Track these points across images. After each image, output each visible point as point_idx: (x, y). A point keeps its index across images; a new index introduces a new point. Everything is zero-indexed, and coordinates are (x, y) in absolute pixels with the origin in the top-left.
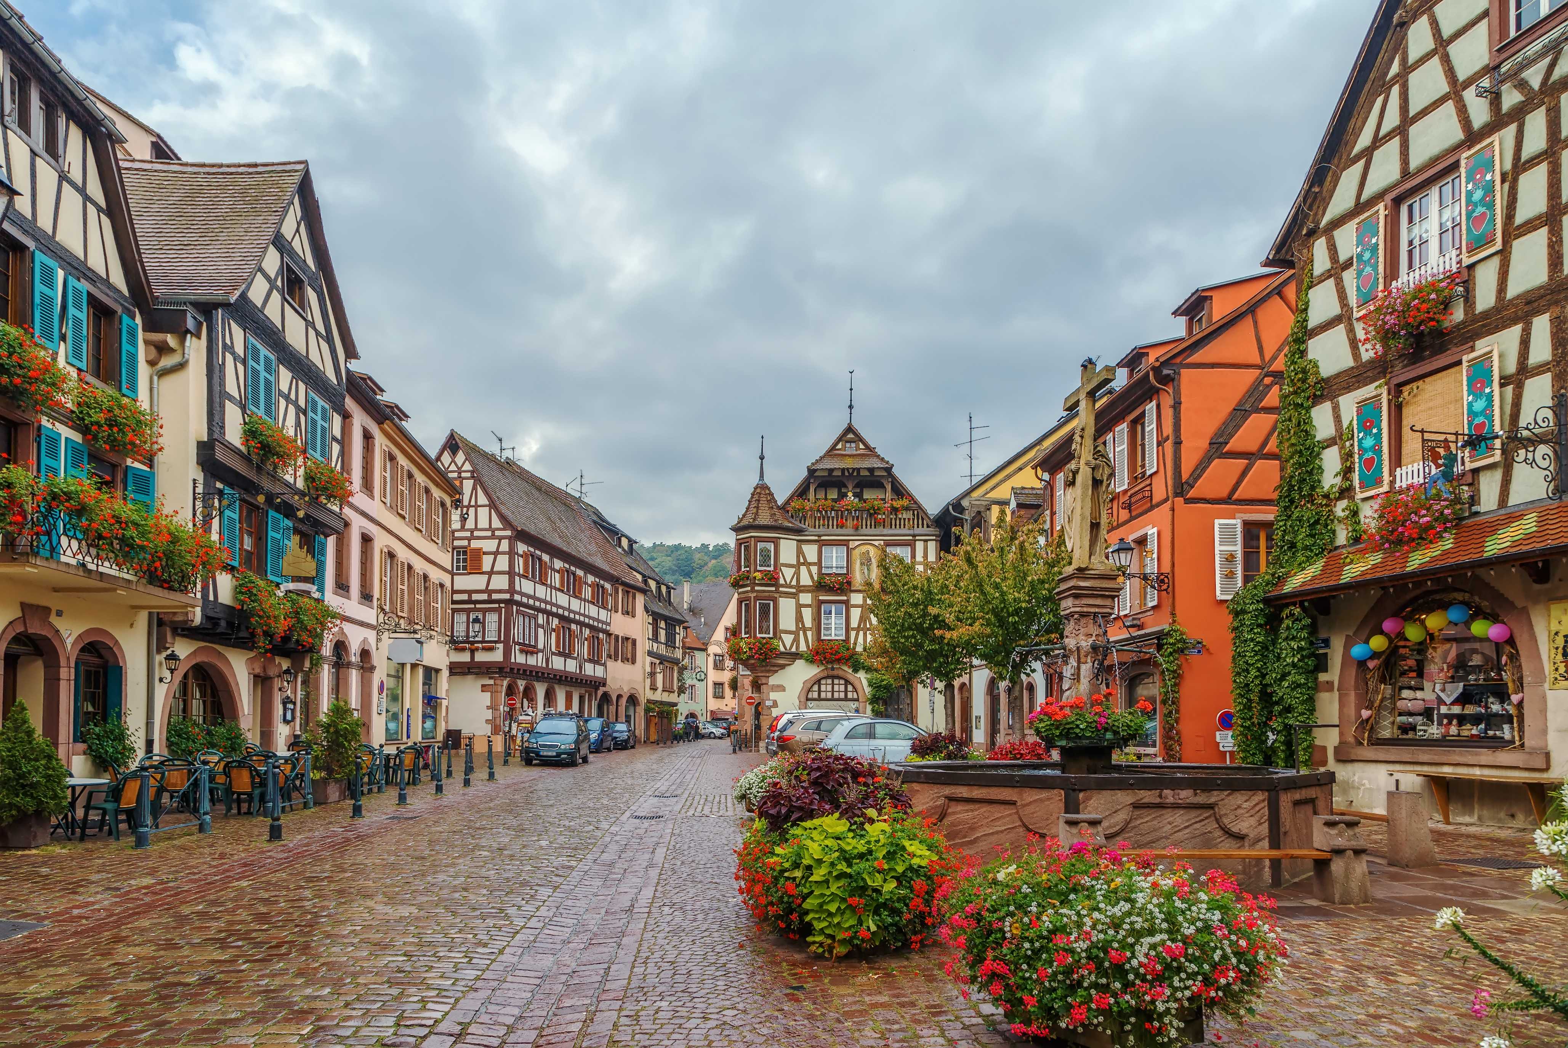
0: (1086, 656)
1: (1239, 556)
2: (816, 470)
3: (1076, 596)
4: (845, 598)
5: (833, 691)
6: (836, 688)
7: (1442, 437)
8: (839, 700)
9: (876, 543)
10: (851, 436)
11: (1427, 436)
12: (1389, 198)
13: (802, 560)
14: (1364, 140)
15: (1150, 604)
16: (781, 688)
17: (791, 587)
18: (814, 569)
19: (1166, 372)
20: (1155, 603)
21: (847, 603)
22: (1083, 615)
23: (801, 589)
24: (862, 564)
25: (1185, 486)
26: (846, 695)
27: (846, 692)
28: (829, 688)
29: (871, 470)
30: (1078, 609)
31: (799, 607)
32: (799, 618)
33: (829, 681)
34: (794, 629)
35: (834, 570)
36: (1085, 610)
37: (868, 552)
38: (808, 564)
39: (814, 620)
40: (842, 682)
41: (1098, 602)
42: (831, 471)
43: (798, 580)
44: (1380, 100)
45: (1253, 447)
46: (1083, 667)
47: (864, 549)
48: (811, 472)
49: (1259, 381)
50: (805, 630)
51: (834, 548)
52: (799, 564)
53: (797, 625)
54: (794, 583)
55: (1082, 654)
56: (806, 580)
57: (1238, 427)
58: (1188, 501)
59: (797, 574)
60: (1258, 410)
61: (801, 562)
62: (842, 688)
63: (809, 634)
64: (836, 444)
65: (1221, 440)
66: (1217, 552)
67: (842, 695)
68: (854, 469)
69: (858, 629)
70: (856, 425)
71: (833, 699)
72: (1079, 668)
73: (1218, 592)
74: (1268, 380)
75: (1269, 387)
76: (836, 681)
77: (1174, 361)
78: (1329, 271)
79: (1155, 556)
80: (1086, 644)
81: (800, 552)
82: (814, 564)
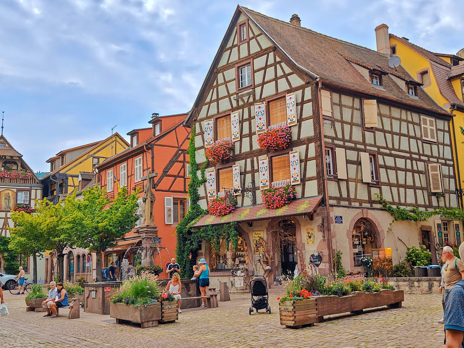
0: (149, 249)
1: (172, 209)
3: (146, 233)
7: (229, 190)
9: (13, 190)
10: (2, 140)
11: (226, 190)
12: (215, 117)
14: (208, 100)
19: (149, 146)
22: (148, 238)
24: (5, 199)
25: (155, 185)
29: (12, 157)
30: (147, 237)
36: (148, 237)
41: (152, 234)
44: (212, 90)
45: (176, 174)
46: (148, 252)
49: (177, 152)
55: (148, 249)
57: (171, 167)
58: (156, 190)
60: (177, 162)
65: (166, 170)
66: (165, 208)
68: (3, 156)
69: (2, 229)
72: (147, 253)
73: (166, 222)
74: (180, 152)
75: (180, 154)
77: (151, 143)
78: (200, 133)
80: (148, 246)
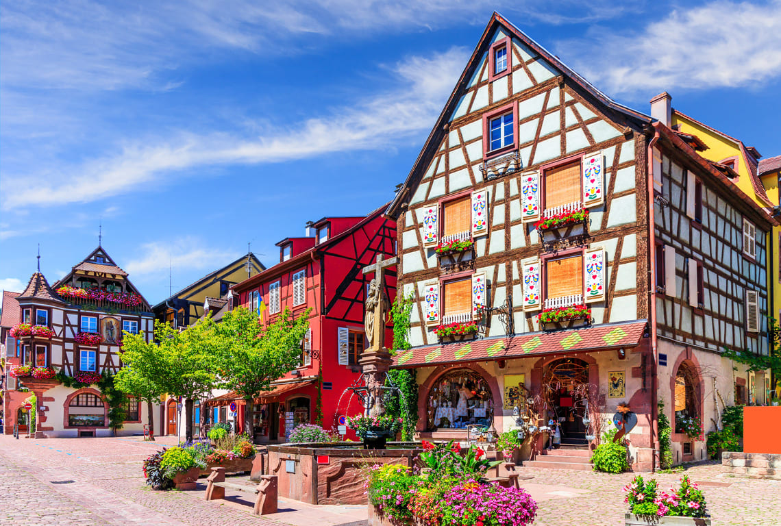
1: (347, 345)
2: (77, 270)
4: (96, 348)
5: (87, 402)
6: (89, 400)
8: (91, 406)
9: (116, 317)
10: (100, 253)
12: (441, 201)
13: (67, 323)
14: (430, 174)
15: (306, 365)
16: (52, 399)
17: (59, 338)
18: (75, 329)
19: (317, 255)
20: (310, 364)
21: (97, 351)
23: (66, 340)
24: (107, 329)
25: (326, 310)
26: (96, 404)
27: (96, 402)
28: (85, 399)
29: (114, 276)
31: (65, 351)
32: (65, 357)
33: (85, 396)
34: (61, 364)
35: (89, 331)
37: (111, 322)
38: (71, 326)
39: (75, 359)
40: (93, 396)
42: (87, 272)
43: (64, 335)
44: (436, 159)
45: (353, 297)
47: (109, 320)
48: (74, 271)
49: (355, 266)
50: (69, 365)
51: (89, 318)
52: (65, 325)
53: (63, 362)
54: (62, 336)
56: (69, 335)
58: (327, 317)
59: (64, 330)
61: (66, 324)
62: (93, 400)
63: (72, 367)
64: (91, 256)
65: (340, 291)
66: (339, 342)
67: (93, 404)
68: (102, 273)
69: (104, 366)
70: (103, 247)
71: (87, 406)
73: (339, 361)
74: (359, 267)
76: (89, 396)
77: (321, 250)
78: (413, 226)
79: (310, 341)
81: (65, 318)
82: (75, 326)
